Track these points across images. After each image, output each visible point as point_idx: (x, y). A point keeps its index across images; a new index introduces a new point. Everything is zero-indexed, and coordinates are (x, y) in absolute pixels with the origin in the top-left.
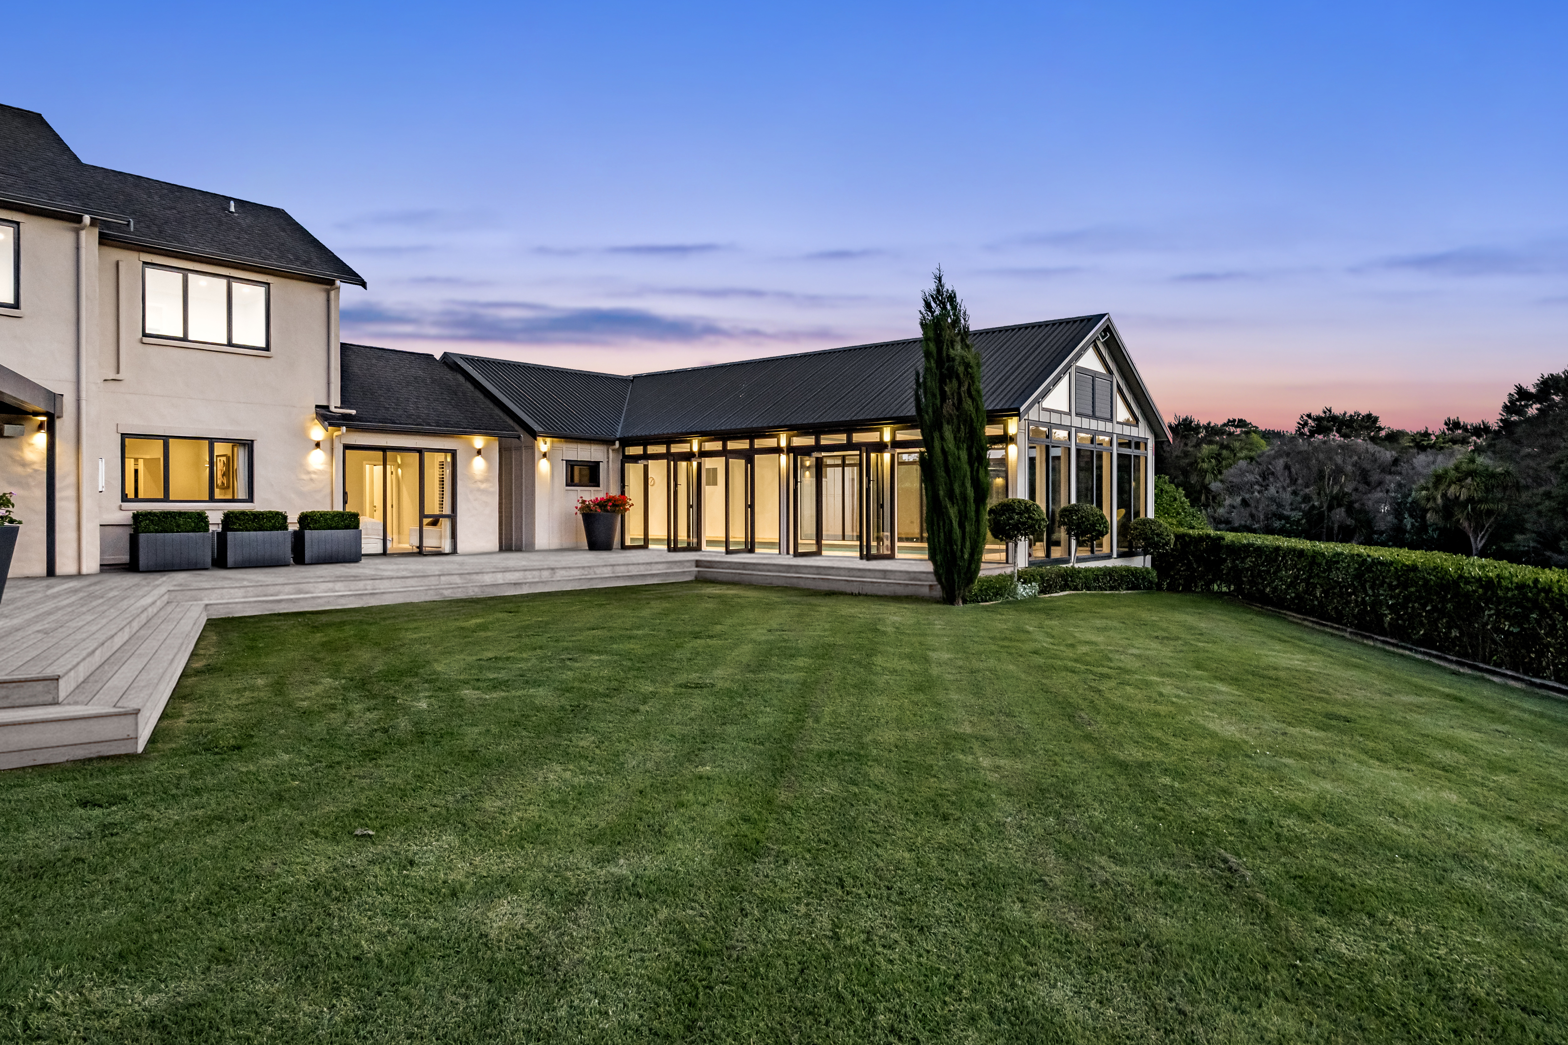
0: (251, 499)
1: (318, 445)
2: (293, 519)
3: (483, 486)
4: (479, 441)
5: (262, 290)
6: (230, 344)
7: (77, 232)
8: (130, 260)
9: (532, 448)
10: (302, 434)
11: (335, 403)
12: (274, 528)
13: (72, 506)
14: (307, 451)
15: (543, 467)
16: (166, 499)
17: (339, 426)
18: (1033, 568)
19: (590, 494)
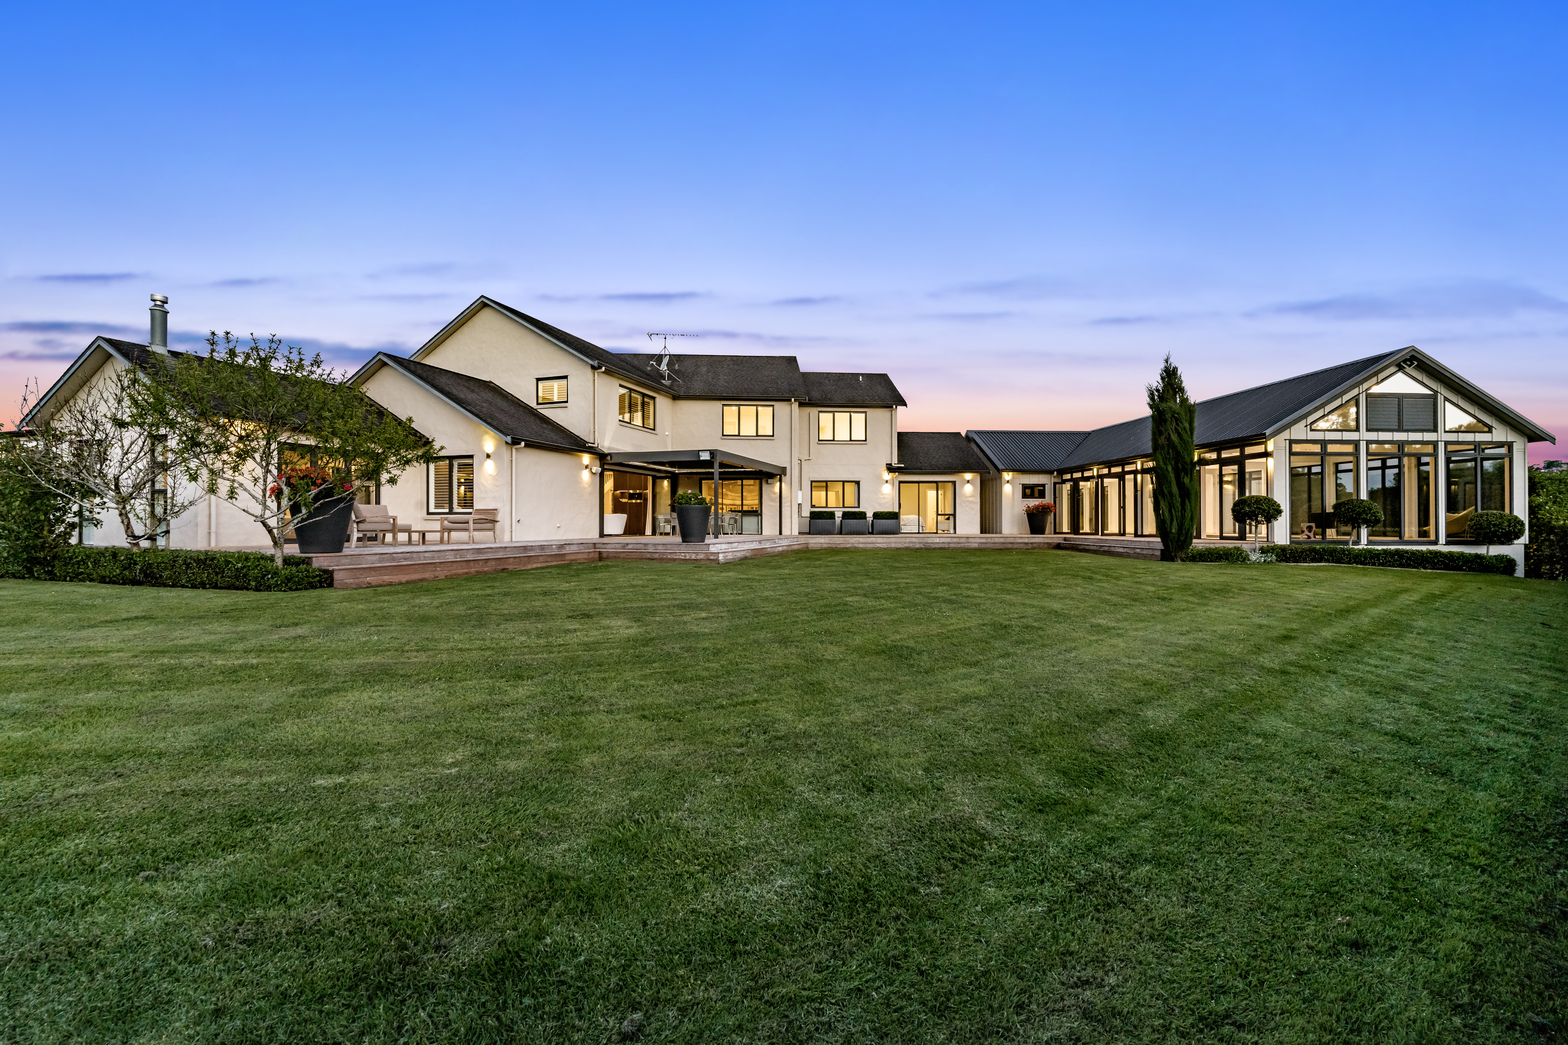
0: (859, 507)
1: (887, 482)
2: (870, 515)
3: (971, 499)
4: (968, 476)
5: (864, 415)
6: (851, 440)
7: (791, 405)
8: (814, 411)
9: (1001, 478)
10: (879, 477)
11: (895, 461)
12: (861, 519)
13: (789, 509)
14: (882, 485)
15: (1007, 489)
16: (826, 507)
17: (895, 472)
18: (1294, 545)
19: (1033, 502)
